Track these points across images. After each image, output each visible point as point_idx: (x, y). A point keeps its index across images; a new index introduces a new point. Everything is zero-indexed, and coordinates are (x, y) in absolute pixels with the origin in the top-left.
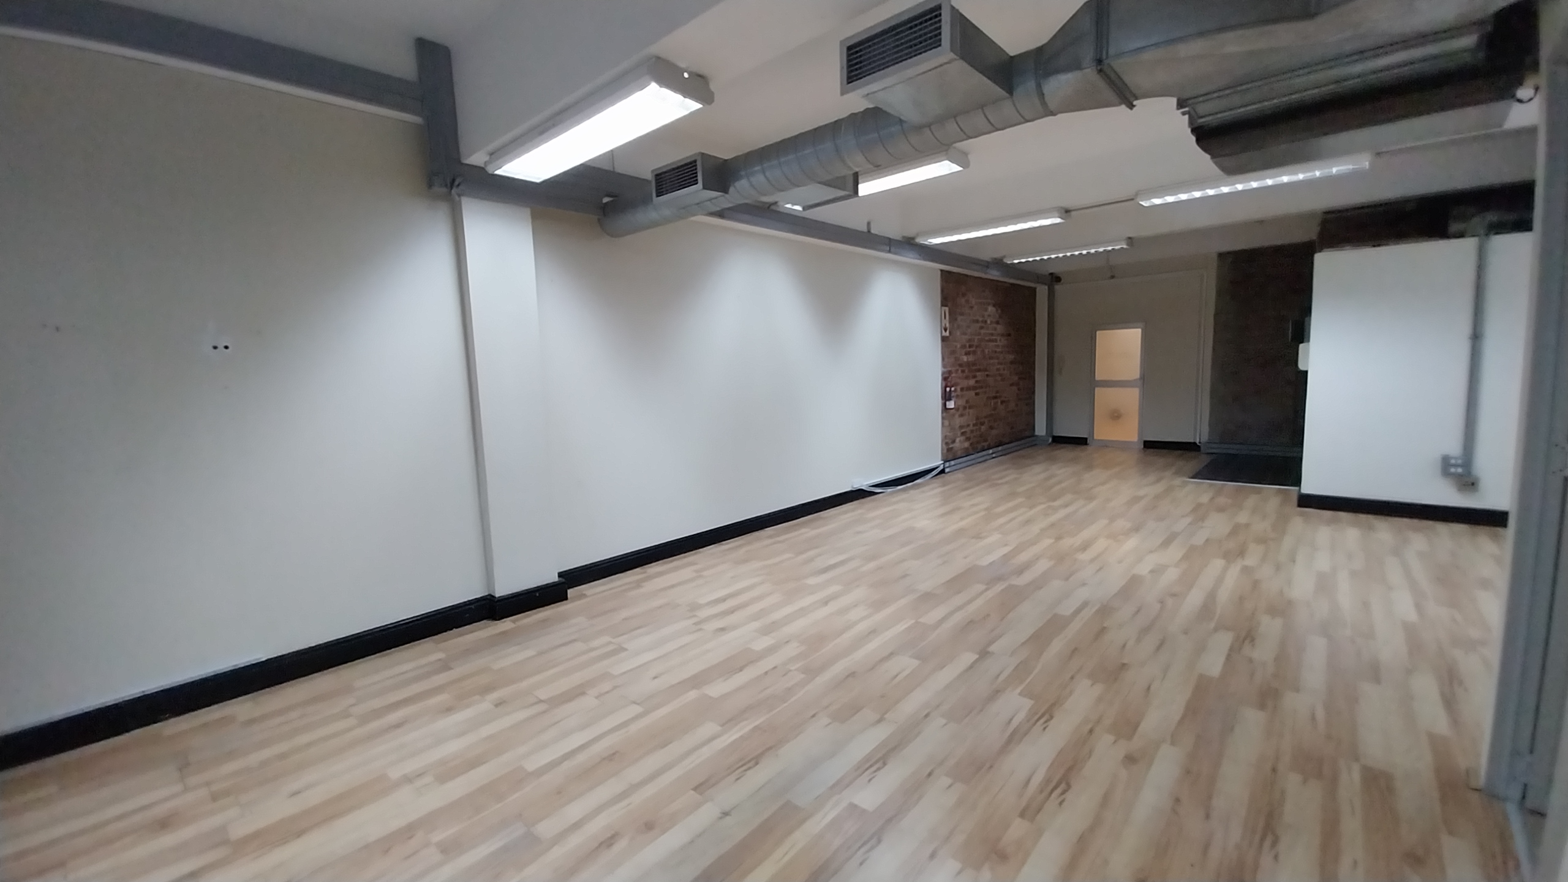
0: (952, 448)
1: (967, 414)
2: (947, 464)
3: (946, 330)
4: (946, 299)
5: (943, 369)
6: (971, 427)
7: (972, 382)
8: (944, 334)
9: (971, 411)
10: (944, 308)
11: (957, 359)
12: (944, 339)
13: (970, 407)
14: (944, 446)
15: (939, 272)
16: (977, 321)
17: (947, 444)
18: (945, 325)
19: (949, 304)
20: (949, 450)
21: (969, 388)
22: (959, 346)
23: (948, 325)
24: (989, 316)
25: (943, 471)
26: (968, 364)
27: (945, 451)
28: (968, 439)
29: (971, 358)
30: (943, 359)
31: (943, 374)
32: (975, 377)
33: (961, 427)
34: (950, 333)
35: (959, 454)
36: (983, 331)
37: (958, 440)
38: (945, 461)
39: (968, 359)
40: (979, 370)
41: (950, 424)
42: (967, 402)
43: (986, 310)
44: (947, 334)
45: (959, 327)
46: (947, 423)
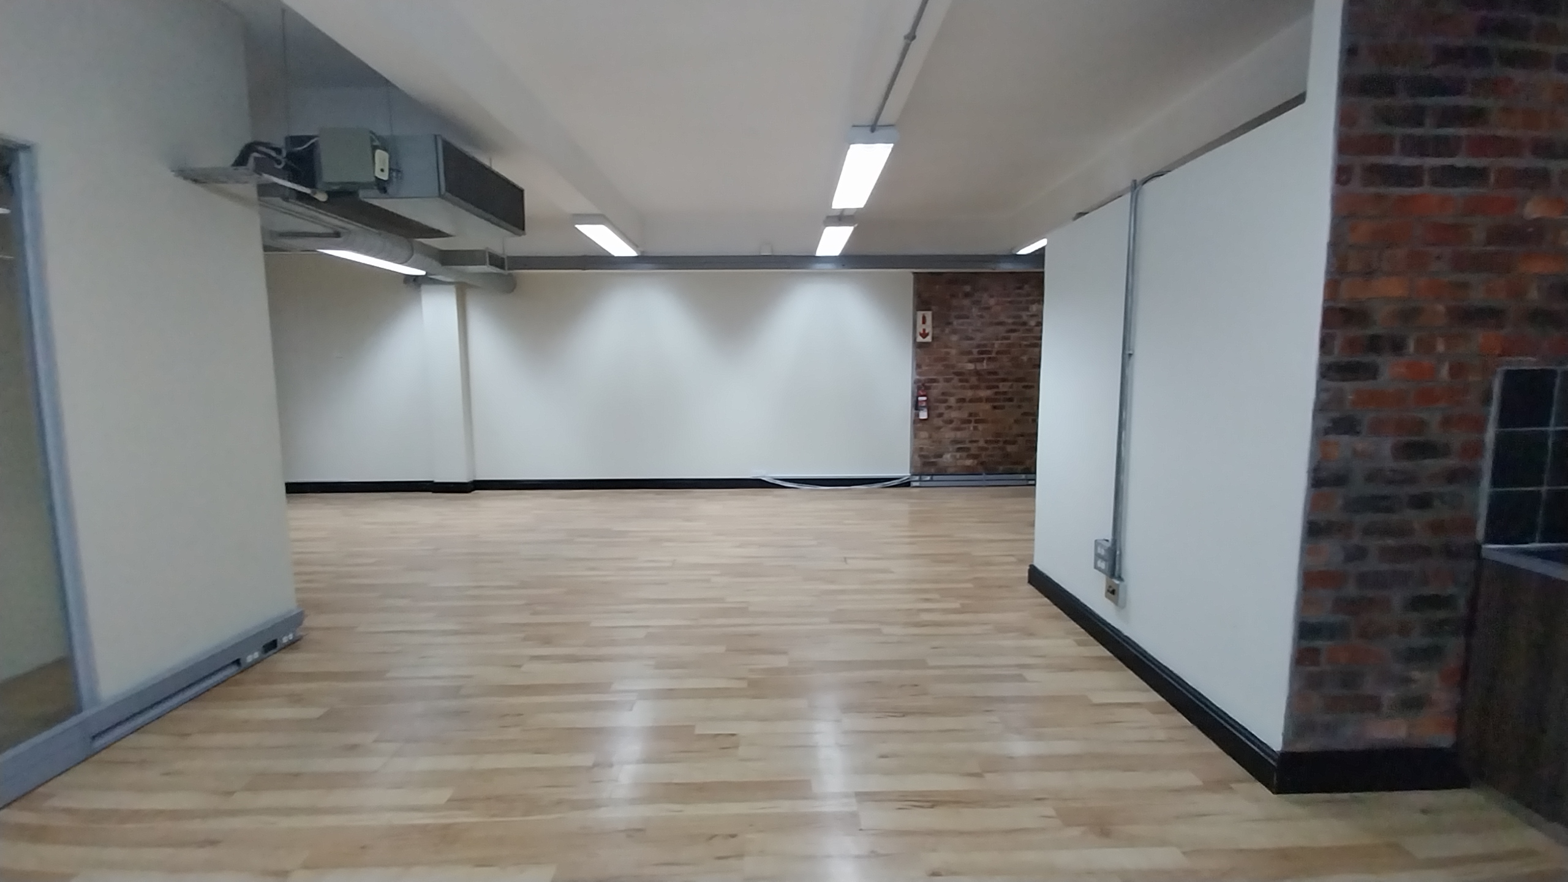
0: (934, 464)
1: (972, 428)
2: (917, 478)
3: (924, 335)
4: (922, 303)
5: (918, 377)
6: (982, 444)
7: (984, 393)
8: (920, 339)
9: (980, 427)
10: (920, 314)
11: (947, 366)
12: (918, 346)
13: (977, 422)
14: (916, 457)
15: (912, 276)
16: (1001, 324)
17: (920, 456)
18: (924, 330)
19: (933, 308)
20: (926, 464)
21: (979, 400)
22: (953, 352)
23: (929, 330)
24: (1032, 316)
25: (907, 484)
26: (977, 373)
27: (919, 464)
28: (975, 457)
29: (984, 366)
30: (918, 366)
31: (916, 382)
32: (989, 388)
33: (955, 442)
34: (933, 338)
35: (951, 470)
36: (1013, 335)
37: (947, 457)
38: (914, 475)
39: (976, 366)
40: (1004, 380)
41: (930, 437)
42: (971, 415)
43: (1027, 309)
44: (929, 339)
45: (954, 332)
46: (924, 434)
